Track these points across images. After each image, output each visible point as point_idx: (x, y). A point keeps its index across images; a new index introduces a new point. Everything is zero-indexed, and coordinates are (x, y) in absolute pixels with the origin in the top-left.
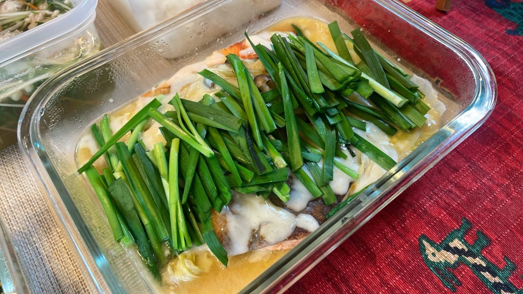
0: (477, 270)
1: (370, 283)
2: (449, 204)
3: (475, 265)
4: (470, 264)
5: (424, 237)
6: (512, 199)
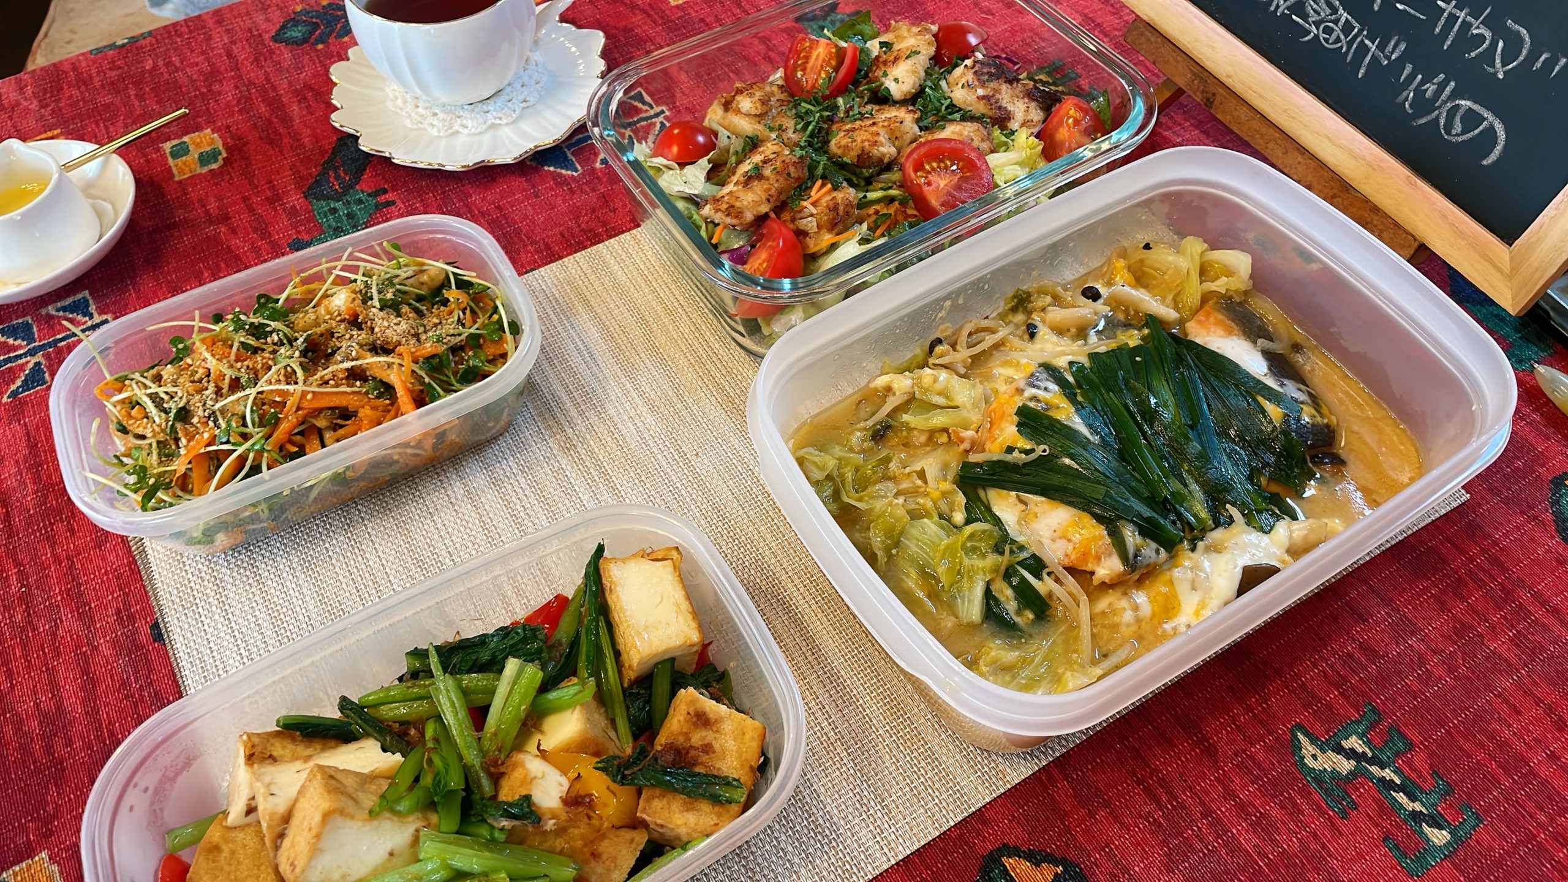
0: (1385, 788)
1: (1207, 794)
2: (1345, 679)
3: (1382, 780)
4: (1374, 777)
5: (1300, 727)
6: (1456, 679)
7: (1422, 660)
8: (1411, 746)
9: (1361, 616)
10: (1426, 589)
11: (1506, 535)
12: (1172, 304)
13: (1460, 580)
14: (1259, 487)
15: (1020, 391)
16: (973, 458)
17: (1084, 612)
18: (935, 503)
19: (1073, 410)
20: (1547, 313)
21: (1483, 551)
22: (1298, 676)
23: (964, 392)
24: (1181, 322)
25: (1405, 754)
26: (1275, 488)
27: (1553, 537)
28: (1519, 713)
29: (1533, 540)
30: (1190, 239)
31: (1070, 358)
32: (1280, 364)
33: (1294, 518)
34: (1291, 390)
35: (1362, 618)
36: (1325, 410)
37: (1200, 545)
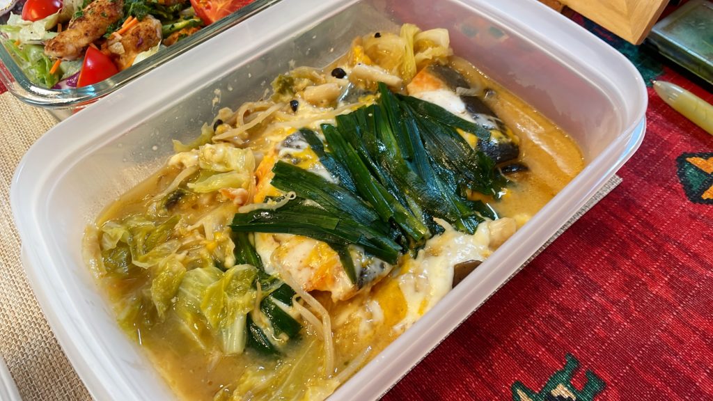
2: (549, 337)
5: (519, 384)
6: (631, 322)
7: (604, 311)
8: (605, 385)
9: (555, 283)
10: (601, 254)
11: (652, 204)
12: (397, 73)
13: (624, 242)
14: (466, 197)
15: (277, 151)
16: (245, 209)
17: (327, 326)
18: (211, 253)
19: (318, 159)
20: (656, 47)
21: (638, 218)
22: (514, 340)
23: (238, 159)
24: (404, 85)
25: (601, 393)
26: (478, 197)
27: (684, 200)
28: (682, 342)
29: (670, 204)
30: (406, 26)
31: (323, 121)
32: (475, 104)
33: (493, 219)
34: (483, 121)
35: (557, 285)
36: (509, 132)
37: (421, 252)
